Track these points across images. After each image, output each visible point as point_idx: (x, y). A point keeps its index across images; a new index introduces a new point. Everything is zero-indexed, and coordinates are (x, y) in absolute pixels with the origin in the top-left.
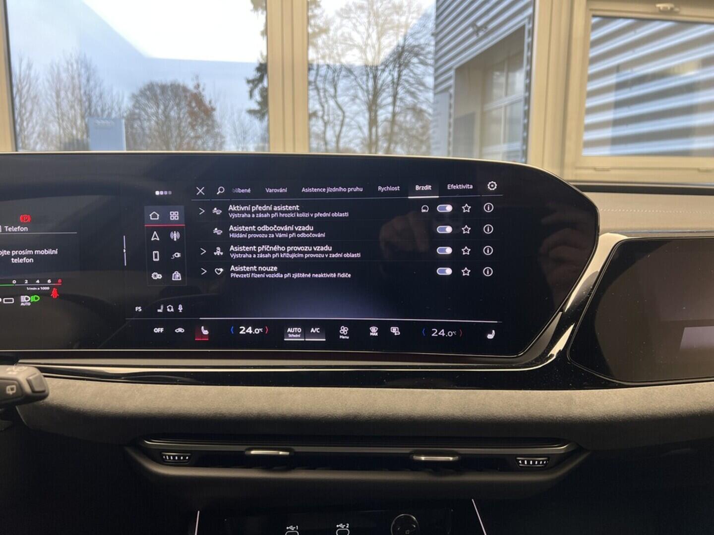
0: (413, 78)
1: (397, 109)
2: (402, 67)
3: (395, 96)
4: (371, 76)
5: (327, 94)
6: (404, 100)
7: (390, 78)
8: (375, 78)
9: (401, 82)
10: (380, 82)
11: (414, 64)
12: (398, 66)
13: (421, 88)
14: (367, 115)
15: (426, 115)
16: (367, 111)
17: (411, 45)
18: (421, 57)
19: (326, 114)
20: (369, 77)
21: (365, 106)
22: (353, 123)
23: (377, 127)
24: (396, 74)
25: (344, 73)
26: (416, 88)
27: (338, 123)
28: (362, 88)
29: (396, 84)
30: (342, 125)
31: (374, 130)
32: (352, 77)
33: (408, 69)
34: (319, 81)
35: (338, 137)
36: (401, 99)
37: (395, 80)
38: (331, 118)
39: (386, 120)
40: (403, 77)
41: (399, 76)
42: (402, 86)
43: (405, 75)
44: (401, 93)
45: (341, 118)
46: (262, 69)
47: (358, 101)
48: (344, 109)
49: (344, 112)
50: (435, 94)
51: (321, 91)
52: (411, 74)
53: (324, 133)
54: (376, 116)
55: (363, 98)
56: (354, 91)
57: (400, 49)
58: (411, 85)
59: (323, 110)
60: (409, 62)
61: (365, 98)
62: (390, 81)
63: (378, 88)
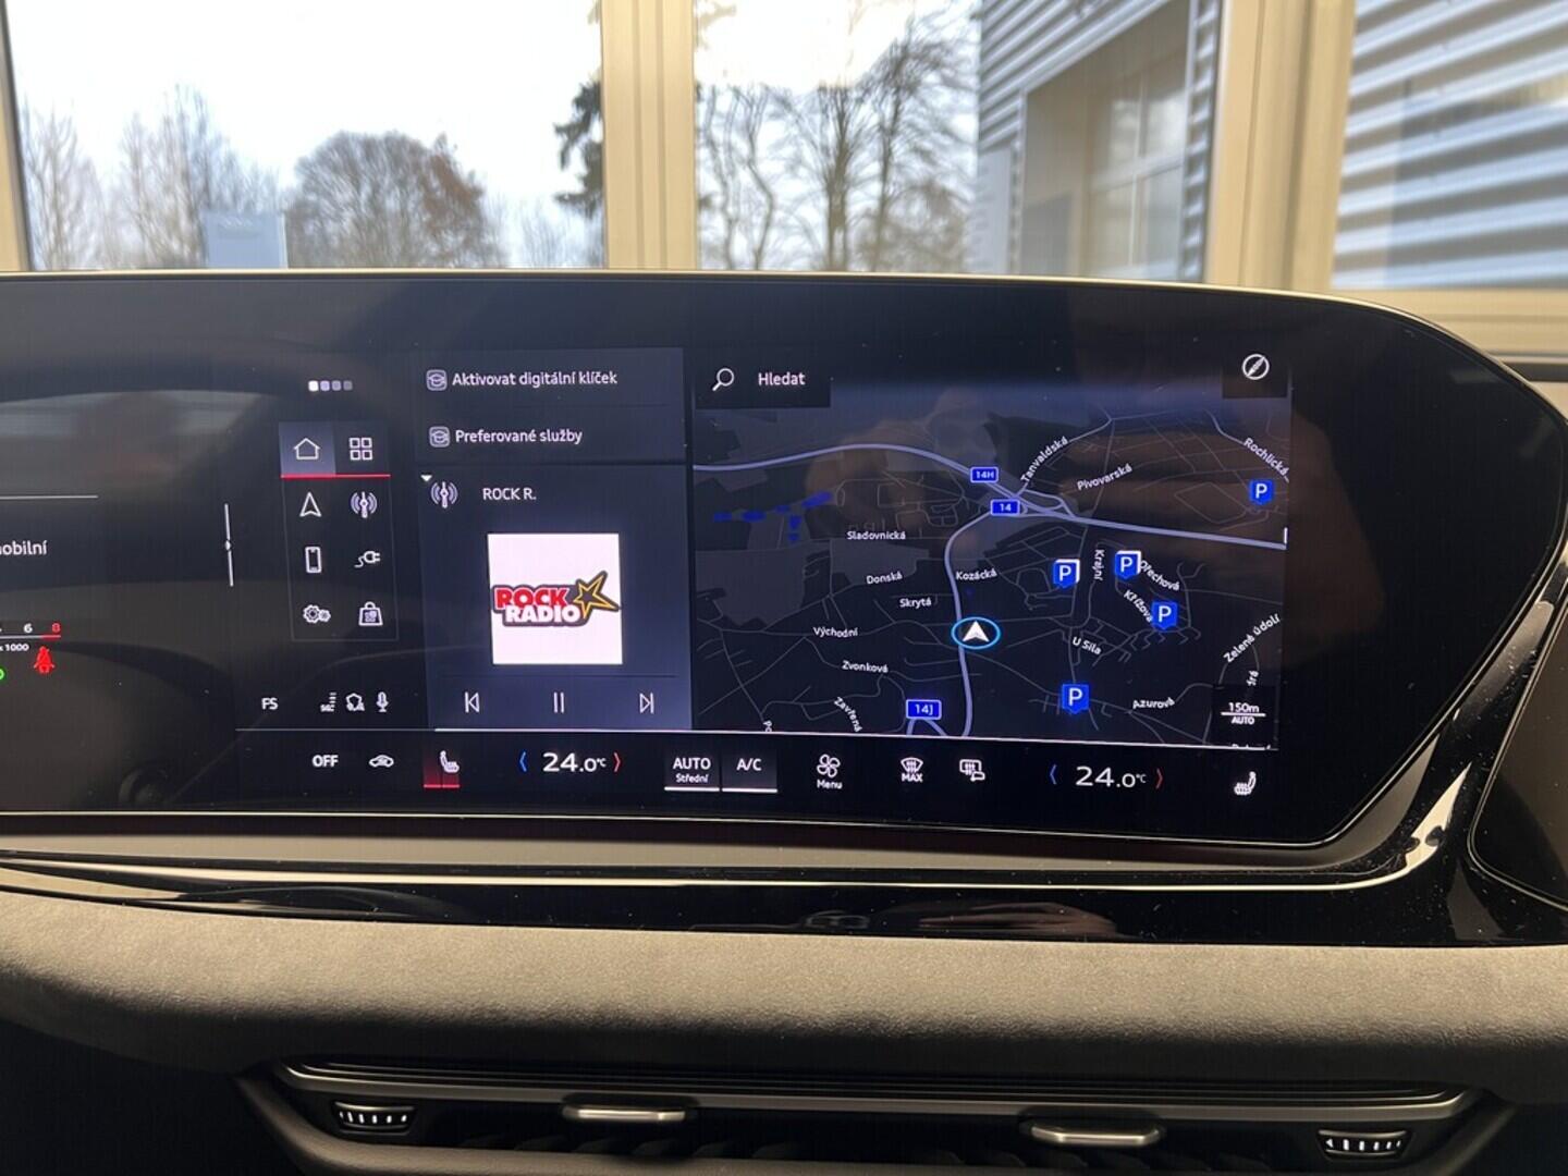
0: (925, 118)
1: (891, 190)
2: (903, 95)
3: (886, 158)
4: (833, 113)
5: (734, 156)
6: (903, 170)
7: (875, 120)
8: (842, 118)
9: (902, 127)
10: (852, 129)
11: (928, 87)
12: (893, 90)
13: (946, 141)
14: (823, 203)
15: (956, 202)
16: (825, 193)
17: (924, 43)
18: (948, 72)
19: (731, 202)
20: (827, 117)
21: (818, 183)
22: (792, 221)
23: (845, 229)
24: (888, 110)
25: (770, 108)
26: (934, 142)
27: (758, 220)
28: (813, 143)
29: (888, 132)
30: (767, 225)
31: (838, 237)
32: (790, 117)
33: (915, 97)
34: (718, 125)
35: (759, 254)
36: (900, 166)
37: (888, 124)
38: (744, 210)
39: (867, 214)
40: (905, 117)
41: (897, 114)
42: (901, 136)
43: (909, 111)
44: (898, 154)
45: (764, 210)
46: (590, 101)
47: (802, 171)
48: (775, 188)
49: (770, 197)
50: (981, 152)
51: (721, 149)
52: (923, 110)
53: (727, 243)
54: (843, 204)
55: (814, 167)
56: (795, 149)
57: (899, 51)
58: (922, 133)
59: (725, 193)
60: (918, 82)
61: (820, 166)
62: (874, 126)
63: (847, 141)
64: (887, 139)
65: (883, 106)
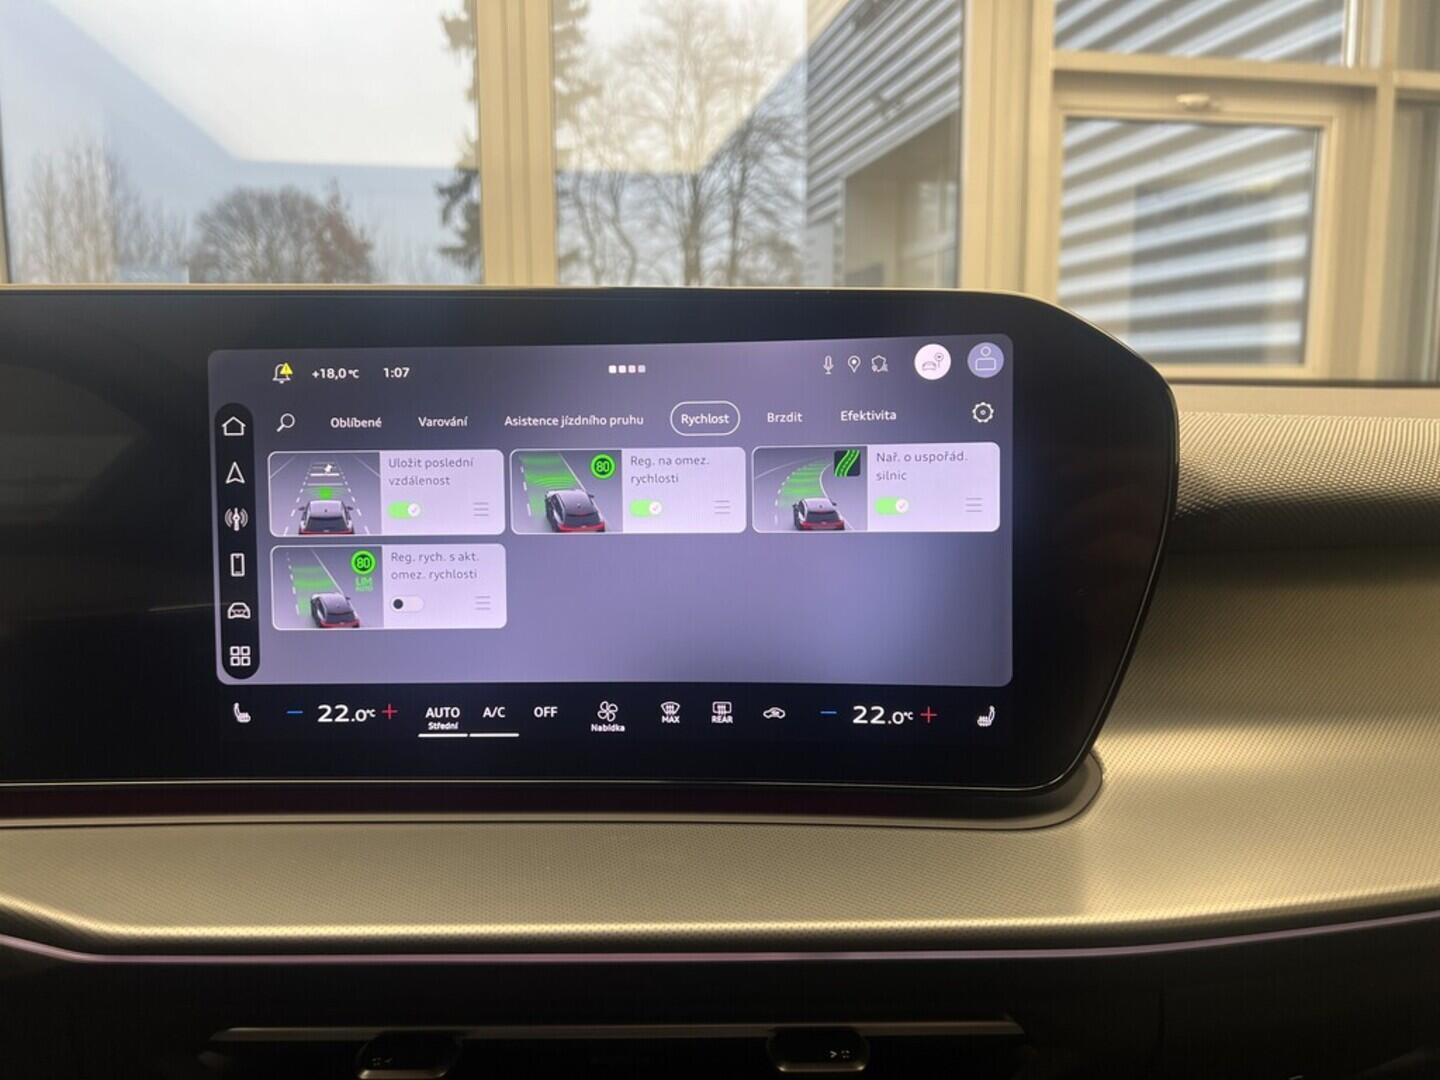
0: (769, 182)
1: (740, 245)
2: (749, 163)
3: (735, 217)
4: (687, 178)
5: (600, 216)
6: (751, 227)
7: (724, 184)
8: (695, 186)
9: (748, 190)
10: (705, 191)
11: (770, 156)
12: (739, 159)
13: (787, 203)
14: (680, 256)
16: (682, 247)
17: (767, 117)
18: (787, 143)
19: (597, 255)
20: (682, 182)
21: (675, 239)
24: (736, 176)
26: (778, 204)
27: (622, 271)
28: (669, 203)
29: (737, 194)
30: (631, 275)
32: (649, 182)
33: (760, 165)
36: (748, 225)
37: (736, 188)
38: (609, 262)
39: (719, 266)
40: (751, 182)
41: (743, 179)
42: (748, 198)
43: (755, 177)
44: (746, 214)
45: (628, 262)
47: (661, 229)
48: (635, 244)
49: (633, 251)
50: (809, 208)
51: (588, 210)
52: (766, 176)
54: (698, 258)
55: (671, 224)
56: (654, 209)
57: (745, 124)
58: (767, 196)
59: (592, 247)
60: (761, 152)
61: (676, 224)
62: (723, 190)
63: (700, 202)
64: (735, 200)
65: (732, 173)
